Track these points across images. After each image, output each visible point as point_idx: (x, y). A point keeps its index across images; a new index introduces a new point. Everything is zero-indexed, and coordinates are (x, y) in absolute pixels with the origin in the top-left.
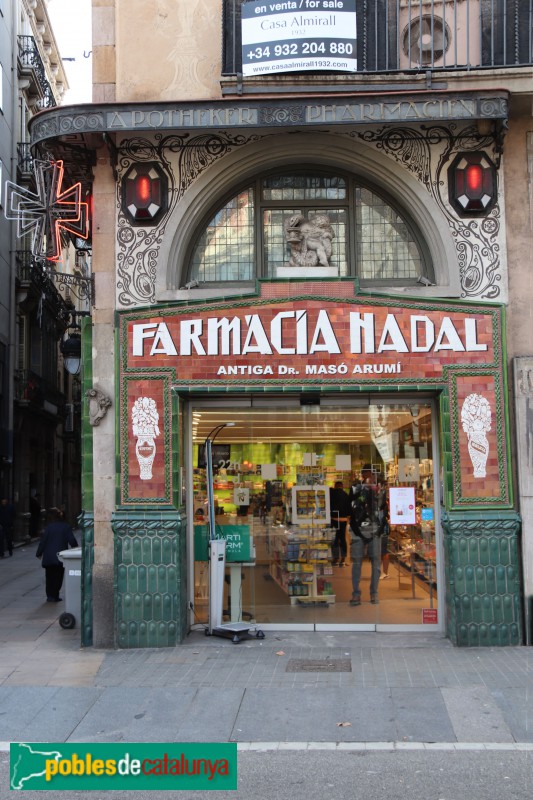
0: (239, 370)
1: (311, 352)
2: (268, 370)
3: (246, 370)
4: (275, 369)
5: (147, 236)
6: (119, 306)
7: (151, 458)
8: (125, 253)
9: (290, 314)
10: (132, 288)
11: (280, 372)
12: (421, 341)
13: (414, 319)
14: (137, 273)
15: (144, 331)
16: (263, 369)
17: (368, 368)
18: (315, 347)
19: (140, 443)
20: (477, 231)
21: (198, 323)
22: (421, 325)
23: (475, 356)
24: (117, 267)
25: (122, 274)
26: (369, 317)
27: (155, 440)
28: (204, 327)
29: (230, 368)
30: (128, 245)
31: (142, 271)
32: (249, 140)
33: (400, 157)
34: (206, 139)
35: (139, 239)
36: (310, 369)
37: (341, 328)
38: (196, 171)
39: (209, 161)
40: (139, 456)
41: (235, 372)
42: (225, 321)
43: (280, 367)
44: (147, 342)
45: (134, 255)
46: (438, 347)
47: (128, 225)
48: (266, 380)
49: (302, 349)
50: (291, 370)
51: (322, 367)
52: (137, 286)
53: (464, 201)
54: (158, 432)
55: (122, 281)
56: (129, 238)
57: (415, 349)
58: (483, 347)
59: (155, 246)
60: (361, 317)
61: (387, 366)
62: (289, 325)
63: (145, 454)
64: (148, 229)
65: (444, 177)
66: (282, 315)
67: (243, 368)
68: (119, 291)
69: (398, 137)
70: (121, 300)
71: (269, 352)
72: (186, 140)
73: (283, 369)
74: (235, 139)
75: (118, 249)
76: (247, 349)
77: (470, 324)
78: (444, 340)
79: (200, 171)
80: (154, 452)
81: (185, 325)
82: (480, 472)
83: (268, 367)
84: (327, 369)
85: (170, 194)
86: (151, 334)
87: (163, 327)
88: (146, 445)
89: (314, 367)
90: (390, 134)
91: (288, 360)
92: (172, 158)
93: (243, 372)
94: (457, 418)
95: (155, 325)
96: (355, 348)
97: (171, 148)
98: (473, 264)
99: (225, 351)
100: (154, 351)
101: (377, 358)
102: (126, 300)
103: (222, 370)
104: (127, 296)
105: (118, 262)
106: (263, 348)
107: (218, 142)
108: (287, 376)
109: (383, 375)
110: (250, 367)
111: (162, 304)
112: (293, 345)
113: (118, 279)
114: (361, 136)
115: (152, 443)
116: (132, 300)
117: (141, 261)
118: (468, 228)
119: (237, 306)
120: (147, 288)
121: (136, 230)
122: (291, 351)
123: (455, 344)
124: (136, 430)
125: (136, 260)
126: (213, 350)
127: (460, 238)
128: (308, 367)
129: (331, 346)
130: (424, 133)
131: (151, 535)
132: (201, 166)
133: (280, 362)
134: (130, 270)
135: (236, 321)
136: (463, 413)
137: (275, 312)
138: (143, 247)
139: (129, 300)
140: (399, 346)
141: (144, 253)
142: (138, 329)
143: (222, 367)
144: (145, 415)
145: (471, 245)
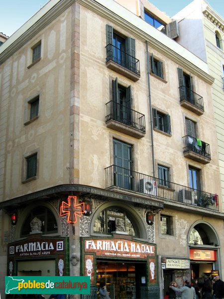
1: (124, 251)
2: (115, 254)
3: (111, 254)
5: (87, 219)
6: (81, 236)
8: (82, 222)
9: (119, 242)
10: (84, 231)
12: (143, 250)
13: (142, 245)
17: (134, 255)
19: (88, 271)
21: (101, 242)
22: (143, 247)
23: (152, 254)
25: (81, 227)
26: (134, 244)
29: (108, 253)
31: (86, 227)
33: (138, 210)
34: (100, 198)
35: (85, 219)
36: (124, 255)
37: (129, 246)
39: (101, 203)
42: (106, 242)
44: (90, 246)
45: (84, 223)
47: (83, 215)
48: (115, 257)
49: (122, 250)
51: (126, 254)
53: (150, 222)
54: (92, 268)
55: (81, 229)
56: (83, 219)
57: (142, 252)
58: (153, 252)
59: (89, 222)
61: (138, 255)
62: (119, 245)
63: (89, 273)
64: (87, 217)
65: (145, 216)
68: (81, 232)
69: (138, 206)
70: (81, 234)
72: (96, 197)
73: (119, 255)
75: (80, 221)
76: (111, 249)
77: (151, 247)
78: (147, 251)
80: (91, 273)
81: (98, 242)
82: (153, 278)
86: (90, 243)
87: (93, 242)
90: (136, 205)
92: (93, 201)
95: (91, 241)
96: (132, 251)
97: (93, 198)
99: (107, 249)
100: (91, 248)
101: (136, 253)
105: (80, 224)
106: (115, 249)
107: (103, 199)
109: (137, 257)
114: (131, 204)
115: (91, 270)
116: (84, 234)
117: (86, 225)
118: (149, 227)
119: (109, 239)
120: (87, 232)
121: (85, 217)
122: (120, 250)
123: (149, 252)
124: (87, 267)
126: (104, 249)
129: (128, 250)
132: (99, 204)
133: (118, 253)
134: (83, 227)
135: (109, 242)
136: (150, 266)
137: (117, 241)
138: (86, 221)
140: (140, 251)
141: (86, 223)
142: (87, 242)
143: (106, 253)
144: (89, 263)
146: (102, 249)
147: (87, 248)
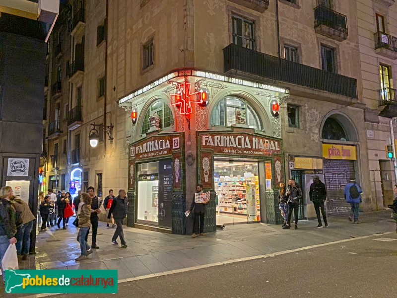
1: (245, 148)
2: (235, 151)
5: (203, 110)
6: (197, 130)
7: (208, 175)
8: (198, 114)
9: (240, 137)
10: (200, 125)
11: (238, 152)
12: (267, 146)
13: (266, 140)
14: (201, 121)
17: (257, 153)
18: (246, 146)
19: (204, 171)
20: (276, 120)
21: (219, 137)
22: (267, 142)
25: (197, 120)
26: (257, 139)
28: (220, 138)
29: (227, 150)
30: (199, 112)
32: (228, 87)
33: (261, 98)
34: (218, 84)
35: (201, 110)
36: (244, 152)
37: (251, 142)
38: (216, 93)
39: (219, 91)
41: (228, 152)
42: (225, 137)
44: (206, 141)
45: (200, 115)
46: (270, 148)
47: (198, 106)
48: (235, 154)
49: (243, 147)
50: (240, 152)
51: (247, 151)
53: (275, 112)
54: (209, 168)
56: (199, 110)
57: (266, 148)
58: (279, 149)
59: (206, 113)
60: (255, 139)
61: (260, 152)
62: (240, 140)
63: (206, 174)
64: (204, 108)
65: (269, 105)
66: (238, 137)
68: (197, 125)
69: (261, 93)
70: (197, 128)
71: (236, 147)
74: (225, 86)
75: (196, 113)
76: (231, 145)
77: (276, 143)
81: (216, 137)
86: (207, 139)
87: (210, 137)
88: (206, 171)
90: (259, 92)
91: (240, 149)
92: (210, 88)
94: (274, 167)
95: (208, 136)
96: (254, 147)
97: (210, 85)
98: (275, 128)
99: (225, 145)
100: (208, 144)
104: (199, 127)
105: (196, 117)
106: (234, 146)
107: (221, 86)
109: (260, 155)
110: (231, 150)
111: (208, 131)
112: (241, 145)
113: (196, 122)
114: (253, 91)
115: (208, 171)
117: (202, 117)
118: (274, 119)
119: (228, 133)
120: (204, 125)
121: (201, 108)
122: (240, 147)
123: (274, 148)
124: (204, 167)
126: (222, 145)
129: (249, 146)
130: (265, 93)
133: (238, 150)
134: (199, 119)
135: (228, 137)
136: (276, 165)
137: (237, 136)
138: (203, 113)
141: (203, 115)
142: (204, 137)
143: (225, 150)
144: (206, 163)
145: (275, 123)
146: (220, 145)
147: (204, 144)
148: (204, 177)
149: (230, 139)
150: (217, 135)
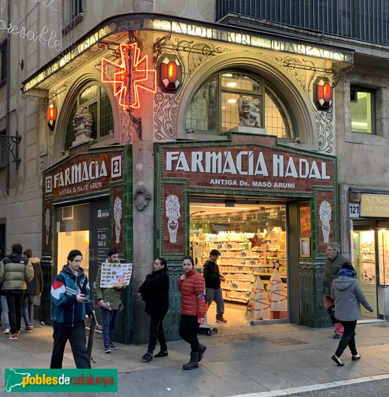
0: (221, 182)
1: (255, 174)
2: (235, 183)
3: (224, 182)
4: (238, 183)
5: (170, 99)
6: (155, 140)
7: (176, 230)
8: (158, 108)
9: (245, 153)
10: (162, 130)
11: (241, 185)
12: (304, 173)
13: (301, 160)
14: (165, 121)
15: (173, 156)
16: (233, 182)
17: (281, 185)
18: (257, 172)
19: (170, 222)
20: (324, 117)
21: (200, 154)
22: (304, 164)
23: (325, 182)
24: (154, 116)
25: (157, 120)
26: (282, 157)
27: (178, 220)
28: (204, 156)
29: (216, 180)
30: (160, 103)
31: (168, 120)
32: (224, 51)
33: (293, 74)
34: (203, 46)
35: (166, 101)
36: (255, 184)
37: (269, 163)
38: (197, 64)
39: (204, 60)
40: (169, 229)
41: (219, 183)
42: (214, 153)
43: (241, 182)
44: (174, 163)
45: (163, 110)
46: (311, 176)
47: (160, 91)
48: (234, 189)
49: (251, 173)
50: (246, 184)
51: (260, 183)
52: (165, 129)
53: (322, 102)
54: (179, 215)
55: (156, 124)
56: (161, 99)
57: (301, 176)
58: (329, 178)
59: (175, 106)
60: (278, 158)
61: (289, 184)
62: (245, 159)
63: (173, 228)
64: (171, 95)
65: (311, 88)
66: (242, 153)
67: (223, 181)
68: (155, 131)
69: (293, 63)
70: (157, 136)
71: (236, 173)
72: (192, 45)
73: (242, 183)
74: (217, 49)
75: (155, 105)
76: (225, 170)
77: (323, 165)
78: (313, 173)
79: (199, 65)
80: (177, 227)
81: (194, 154)
82: (326, 240)
83: (235, 181)
84: (263, 184)
85: (183, 75)
86: (176, 158)
87: (182, 154)
88: (173, 222)
89: (257, 182)
90: (290, 61)
91: (245, 178)
92: (184, 54)
93: (222, 184)
94: (318, 212)
95: (178, 153)
96: (275, 174)
97: (184, 48)
98: (322, 134)
99: (214, 171)
100: (177, 168)
102: (159, 136)
103: (212, 182)
104: (159, 134)
105: (154, 113)
106: (233, 171)
107: (208, 49)
108: (243, 187)
109: (287, 189)
110: (226, 181)
111: (179, 141)
112: (247, 170)
113: (155, 123)
114: (277, 59)
115: (176, 222)
116: (162, 137)
117: (167, 114)
118: (321, 116)
119: (220, 146)
120: (171, 130)
121: (165, 94)
122: (245, 173)
123: (317, 175)
124: (168, 214)
125: (164, 113)
126: (208, 170)
127: (317, 121)
128: (253, 182)
129: (264, 172)
130: (304, 63)
131: (176, 275)
132: (200, 62)
133: (241, 179)
134: (161, 118)
135: (220, 154)
136: (320, 210)
137: (239, 151)
138: (168, 106)
139: (161, 137)
140: (294, 174)
141: (169, 109)
142: (169, 154)
143: (212, 180)
144: (172, 205)
145: (322, 125)
146: (202, 170)
147: (169, 167)
148: (168, 234)
149: (224, 159)
150: (197, 149)
